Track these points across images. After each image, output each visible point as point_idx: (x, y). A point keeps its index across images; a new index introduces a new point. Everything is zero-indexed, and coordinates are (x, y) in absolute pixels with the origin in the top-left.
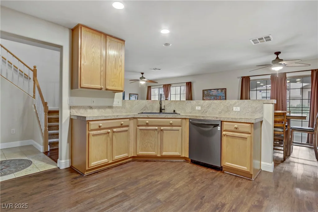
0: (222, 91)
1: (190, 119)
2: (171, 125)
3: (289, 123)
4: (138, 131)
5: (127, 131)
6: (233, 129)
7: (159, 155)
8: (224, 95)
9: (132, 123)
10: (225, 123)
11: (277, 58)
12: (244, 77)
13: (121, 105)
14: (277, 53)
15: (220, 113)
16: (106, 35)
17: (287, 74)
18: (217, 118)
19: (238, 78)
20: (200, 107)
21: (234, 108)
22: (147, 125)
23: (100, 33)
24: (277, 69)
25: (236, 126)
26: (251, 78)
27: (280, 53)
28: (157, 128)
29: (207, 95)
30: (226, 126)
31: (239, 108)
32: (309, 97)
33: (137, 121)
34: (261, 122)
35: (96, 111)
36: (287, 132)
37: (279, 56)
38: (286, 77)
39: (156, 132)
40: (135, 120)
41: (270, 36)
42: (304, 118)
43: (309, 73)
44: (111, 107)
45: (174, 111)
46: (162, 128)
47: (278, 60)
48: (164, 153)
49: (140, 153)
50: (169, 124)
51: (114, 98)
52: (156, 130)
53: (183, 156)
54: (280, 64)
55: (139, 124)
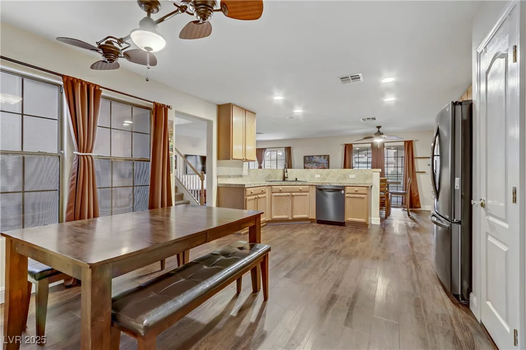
0: (325, 158)
1: (316, 186)
2: (300, 191)
3: (388, 188)
4: (273, 197)
5: (265, 197)
6: (354, 192)
7: (290, 218)
8: (327, 162)
9: (267, 190)
10: (347, 187)
11: (379, 131)
12: (348, 144)
13: (247, 174)
14: (379, 127)
15: (338, 180)
16: (246, 110)
17: (385, 144)
18: (341, 183)
19: (342, 145)
20: (319, 175)
21: (350, 176)
22: (281, 191)
23: (242, 108)
24: (378, 141)
25: (356, 189)
26: (354, 146)
27: (380, 127)
28: (289, 194)
29: (309, 161)
30: (348, 190)
31: (354, 175)
32: (402, 165)
33: (272, 189)
34: (372, 186)
35: (232, 179)
36: (387, 195)
37: (380, 129)
38: (384, 147)
39: (288, 197)
40: (270, 187)
41: (376, 118)
42: (400, 183)
43: (402, 144)
44: (241, 176)
45: (296, 179)
46: (293, 194)
47: (379, 134)
48: (295, 216)
49: (275, 217)
50: (299, 190)
51: (242, 167)
52: (288, 195)
53: (311, 218)
54: (382, 137)
55: (273, 191)
